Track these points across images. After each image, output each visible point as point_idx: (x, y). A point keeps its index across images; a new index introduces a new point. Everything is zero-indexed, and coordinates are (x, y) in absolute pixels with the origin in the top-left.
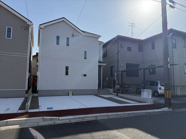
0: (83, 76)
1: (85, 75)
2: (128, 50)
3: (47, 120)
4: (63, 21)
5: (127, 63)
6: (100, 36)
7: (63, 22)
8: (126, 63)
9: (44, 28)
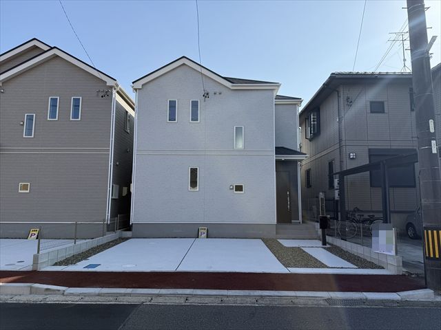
0: (232, 189)
1: (239, 188)
2: (372, 112)
3: (37, 291)
4: (183, 65)
5: (369, 149)
6: (277, 85)
7: (182, 67)
8: (367, 148)
9: (141, 87)
